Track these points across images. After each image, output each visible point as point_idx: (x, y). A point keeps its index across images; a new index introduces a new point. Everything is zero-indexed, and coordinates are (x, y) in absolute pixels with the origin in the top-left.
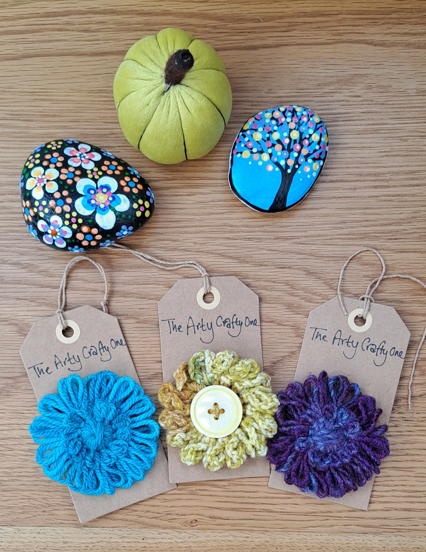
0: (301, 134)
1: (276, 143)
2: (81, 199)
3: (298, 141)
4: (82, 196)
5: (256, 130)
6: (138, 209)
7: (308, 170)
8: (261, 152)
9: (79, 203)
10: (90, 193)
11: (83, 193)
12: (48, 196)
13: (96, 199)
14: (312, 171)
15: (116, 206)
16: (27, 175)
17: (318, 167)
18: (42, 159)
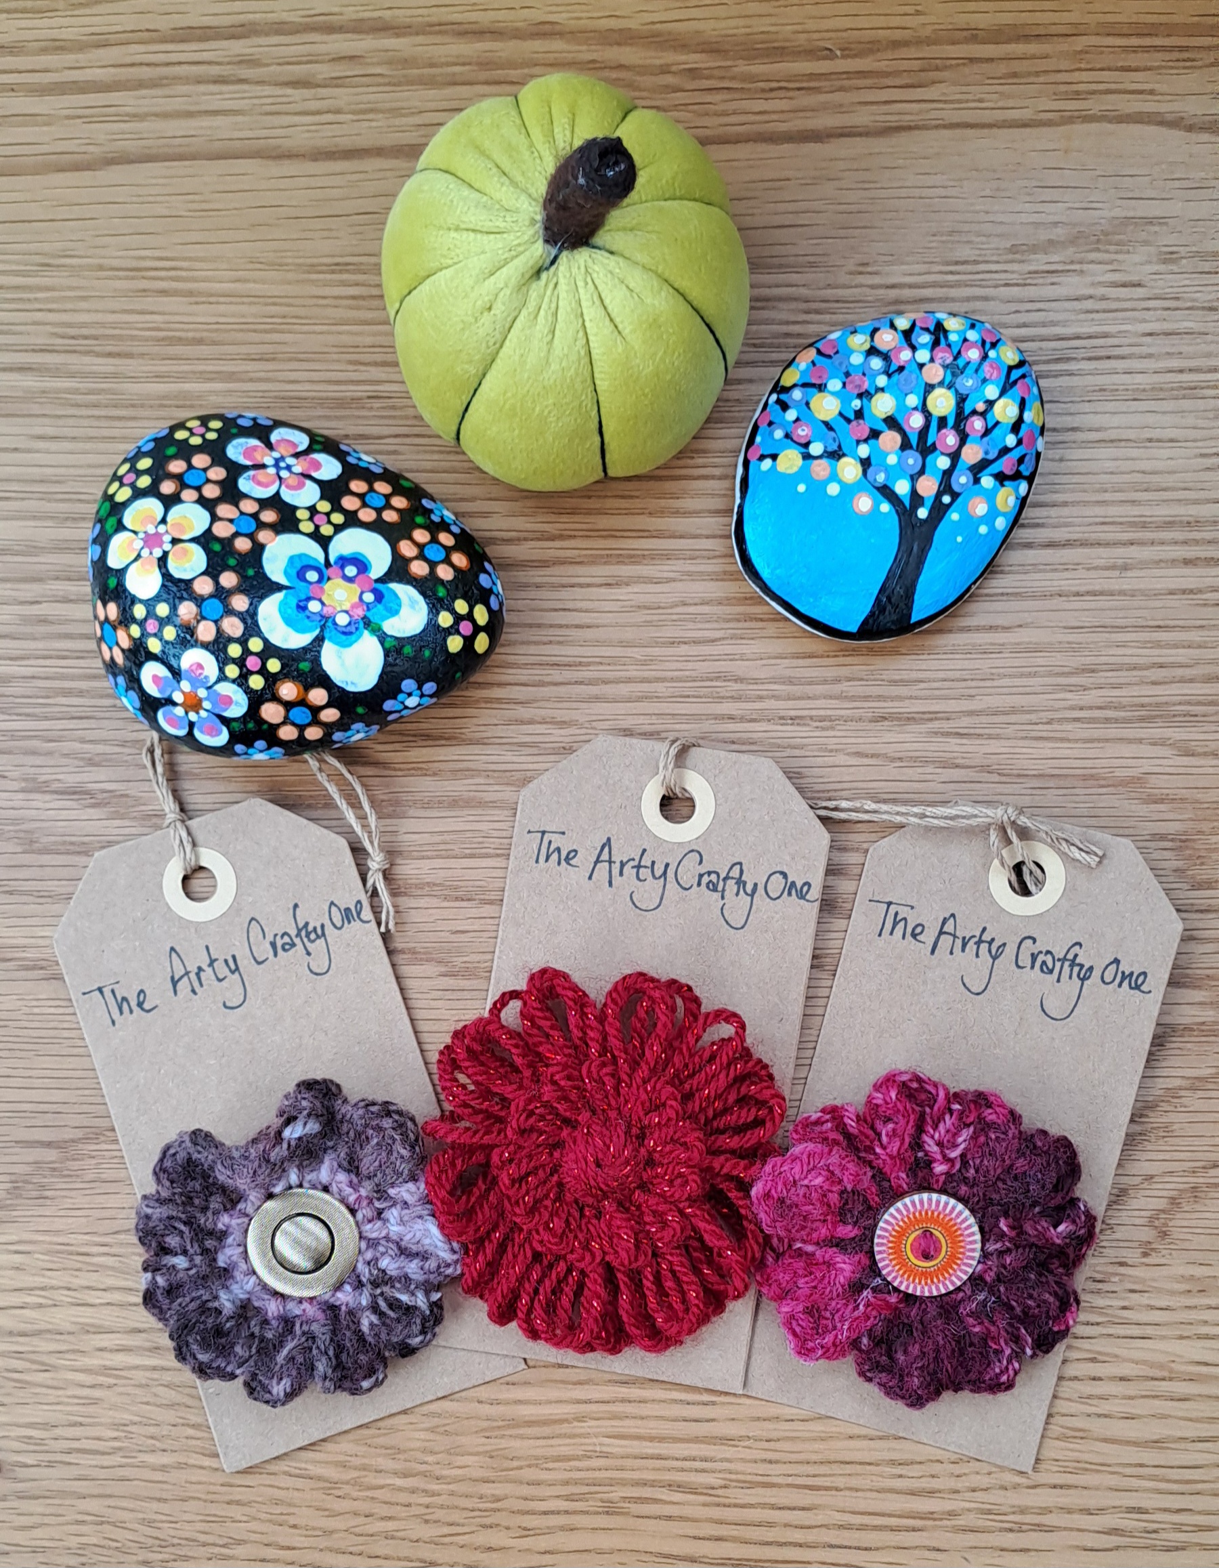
0: (961, 400)
1: (881, 426)
2: (278, 597)
3: (951, 422)
4: (279, 587)
5: (821, 388)
6: (454, 630)
7: (981, 509)
8: (835, 455)
9: (270, 611)
10: (305, 580)
11: (283, 581)
12: (175, 589)
13: (324, 599)
14: (993, 513)
15: (385, 618)
16: (112, 521)
17: (1012, 501)
18: (158, 472)
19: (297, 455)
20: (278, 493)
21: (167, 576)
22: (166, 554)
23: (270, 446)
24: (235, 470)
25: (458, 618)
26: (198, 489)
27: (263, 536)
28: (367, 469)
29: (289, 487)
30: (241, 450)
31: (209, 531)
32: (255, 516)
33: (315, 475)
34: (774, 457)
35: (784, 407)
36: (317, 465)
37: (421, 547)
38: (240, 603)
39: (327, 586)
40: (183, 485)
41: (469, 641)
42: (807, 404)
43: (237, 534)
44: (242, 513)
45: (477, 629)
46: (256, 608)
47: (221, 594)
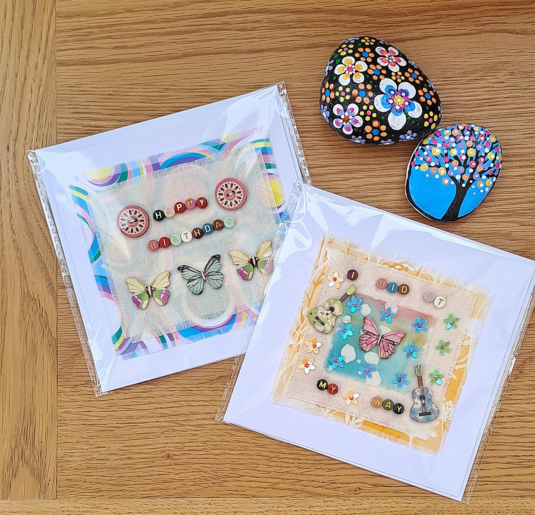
0: (478, 152)
1: (453, 159)
2: (382, 95)
3: (474, 159)
4: (382, 93)
5: (435, 146)
6: (427, 120)
7: (482, 185)
8: (439, 166)
9: (378, 98)
10: (390, 93)
11: (384, 92)
12: (353, 85)
13: (394, 100)
14: (485, 186)
15: (409, 111)
16: (339, 60)
17: (491, 183)
18: (355, 50)
19: (395, 56)
20: (387, 66)
21: (352, 80)
22: (353, 74)
23: (388, 52)
24: (377, 56)
25: (430, 117)
26: (366, 58)
27: (381, 77)
28: (413, 66)
29: (391, 65)
30: (379, 50)
31: (367, 71)
32: (380, 70)
33: (399, 63)
34: (420, 166)
35: (424, 151)
36: (400, 61)
37: (424, 93)
38: (371, 94)
39: (396, 97)
40: (362, 56)
41: (430, 124)
42: (431, 150)
43: (374, 74)
44: (377, 69)
45: (434, 122)
46: (375, 97)
47: (366, 89)
